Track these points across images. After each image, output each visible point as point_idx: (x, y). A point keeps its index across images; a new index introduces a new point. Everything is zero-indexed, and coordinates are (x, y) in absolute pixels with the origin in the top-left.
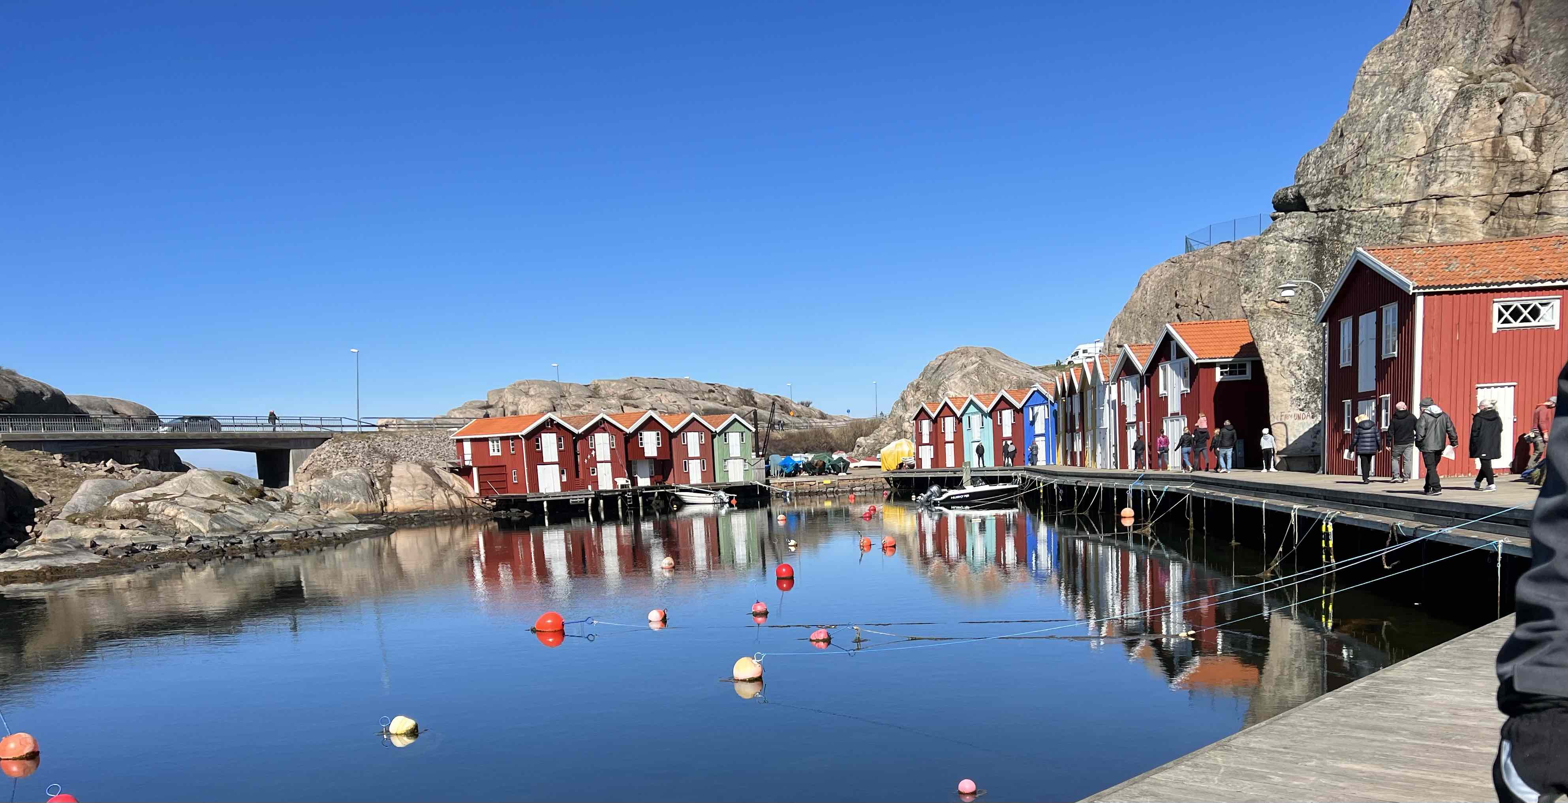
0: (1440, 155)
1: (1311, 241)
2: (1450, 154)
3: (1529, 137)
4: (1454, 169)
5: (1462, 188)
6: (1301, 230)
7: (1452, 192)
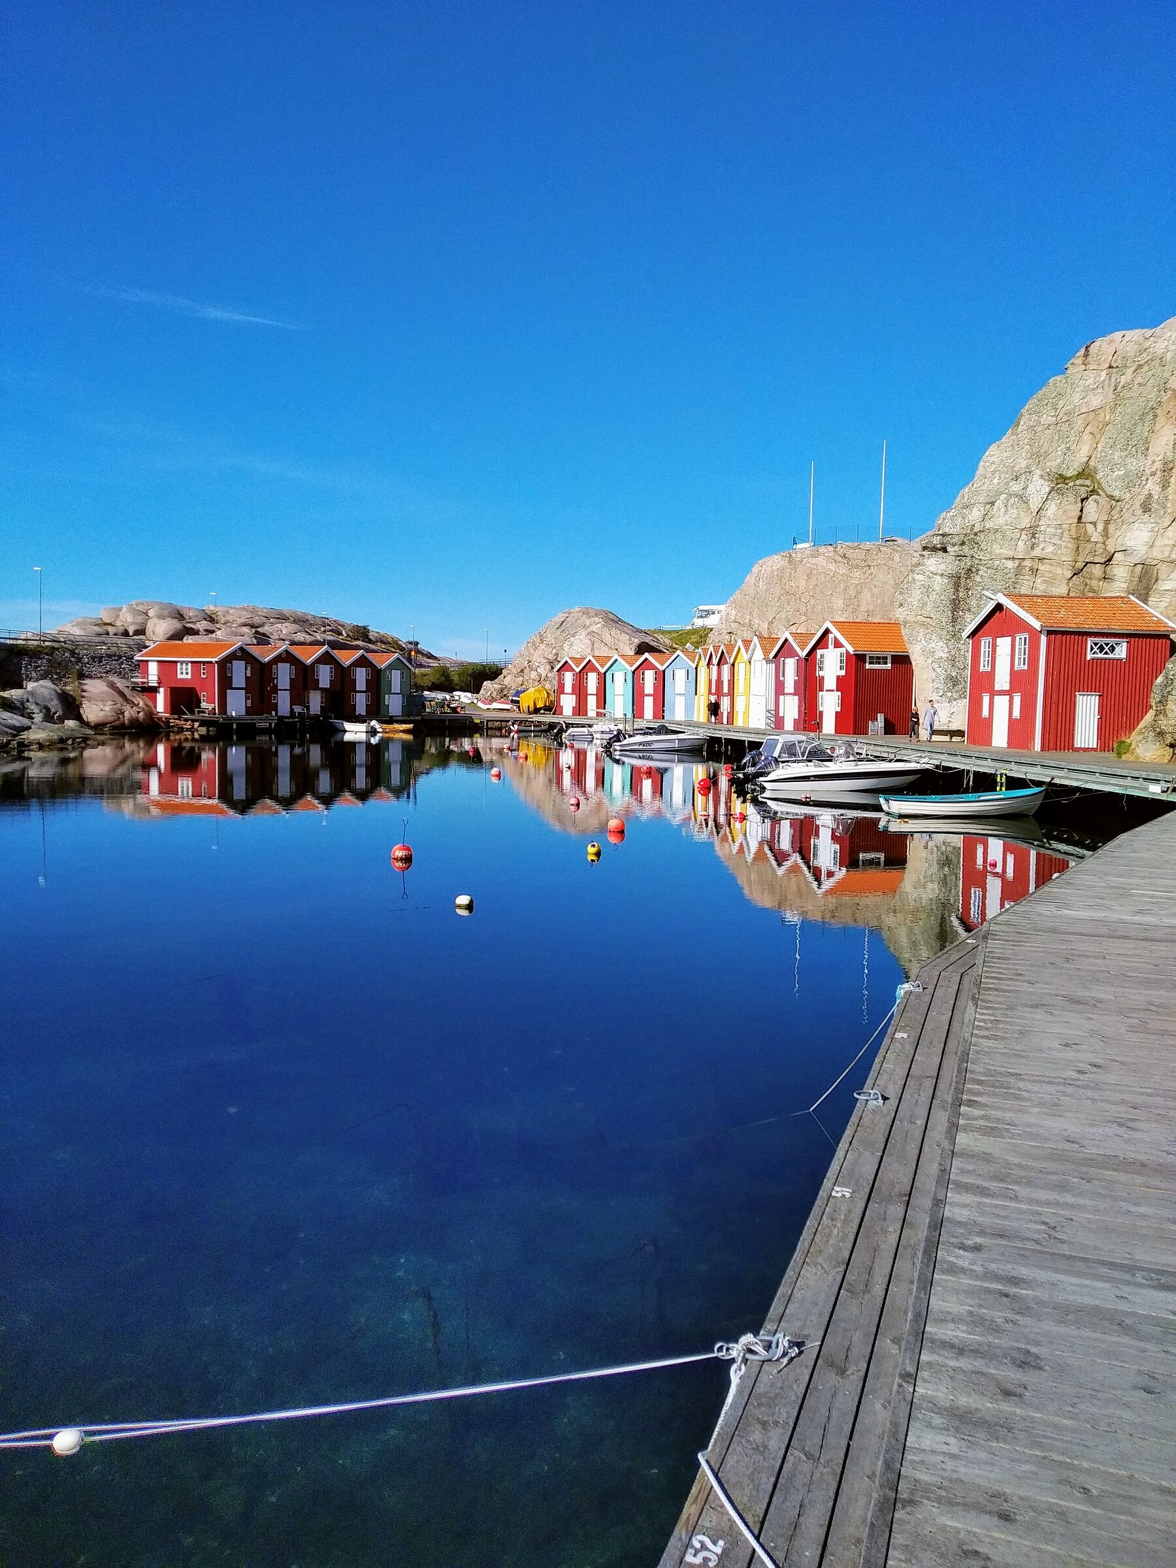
0: (1042, 529)
1: (951, 576)
2: (1048, 530)
3: (1100, 527)
4: (1050, 541)
5: (1055, 554)
6: (943, 567)
7: (1050, 556)
